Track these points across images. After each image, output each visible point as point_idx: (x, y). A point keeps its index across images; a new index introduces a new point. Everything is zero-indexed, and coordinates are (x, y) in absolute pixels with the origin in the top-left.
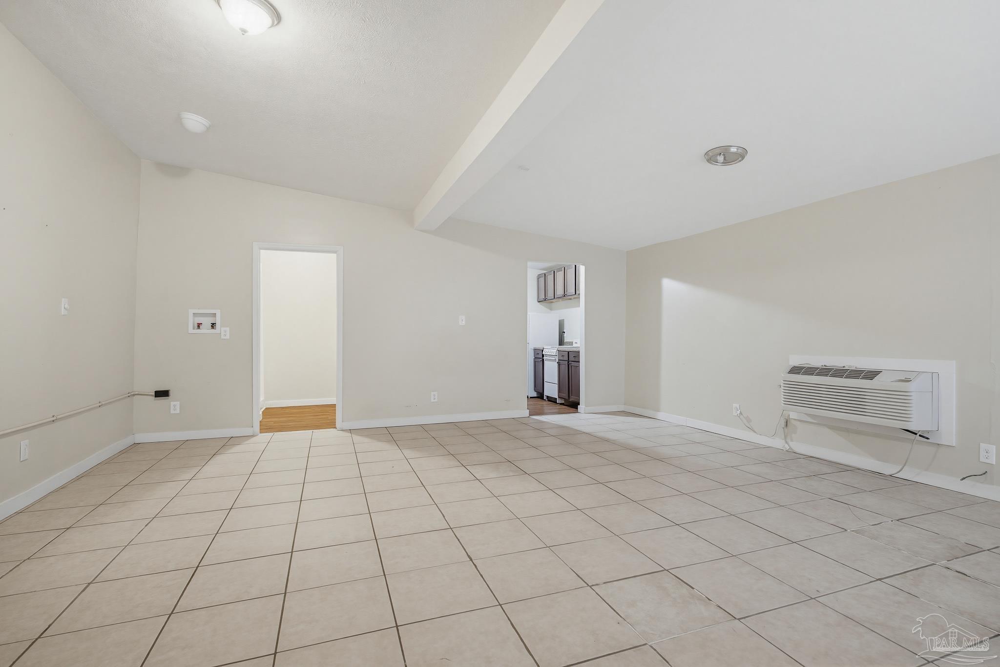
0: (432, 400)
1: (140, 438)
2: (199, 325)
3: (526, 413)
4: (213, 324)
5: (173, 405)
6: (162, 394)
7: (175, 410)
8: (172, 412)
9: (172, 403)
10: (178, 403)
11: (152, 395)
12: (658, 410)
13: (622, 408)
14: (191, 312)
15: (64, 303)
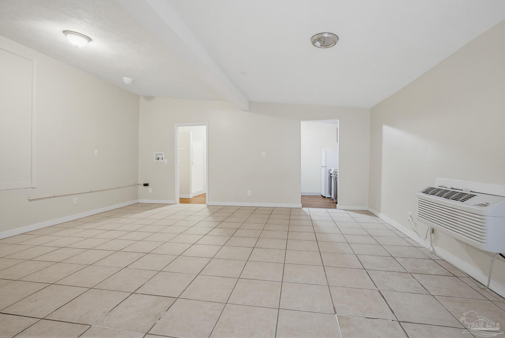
0: (248, 195)
1: (140, 201)
2: (158, 159)
3: (300, 205)
4: (158, 158)
5: (149, 189)
6: (146, 185)
7: (150, 191)
8: (149, 192)
9: (149, 188)
10: (151, 189)
11: (142, 185)
12: (380, 212)
13: (366, 208)
14: (155, 153)
15: (96, 151)
